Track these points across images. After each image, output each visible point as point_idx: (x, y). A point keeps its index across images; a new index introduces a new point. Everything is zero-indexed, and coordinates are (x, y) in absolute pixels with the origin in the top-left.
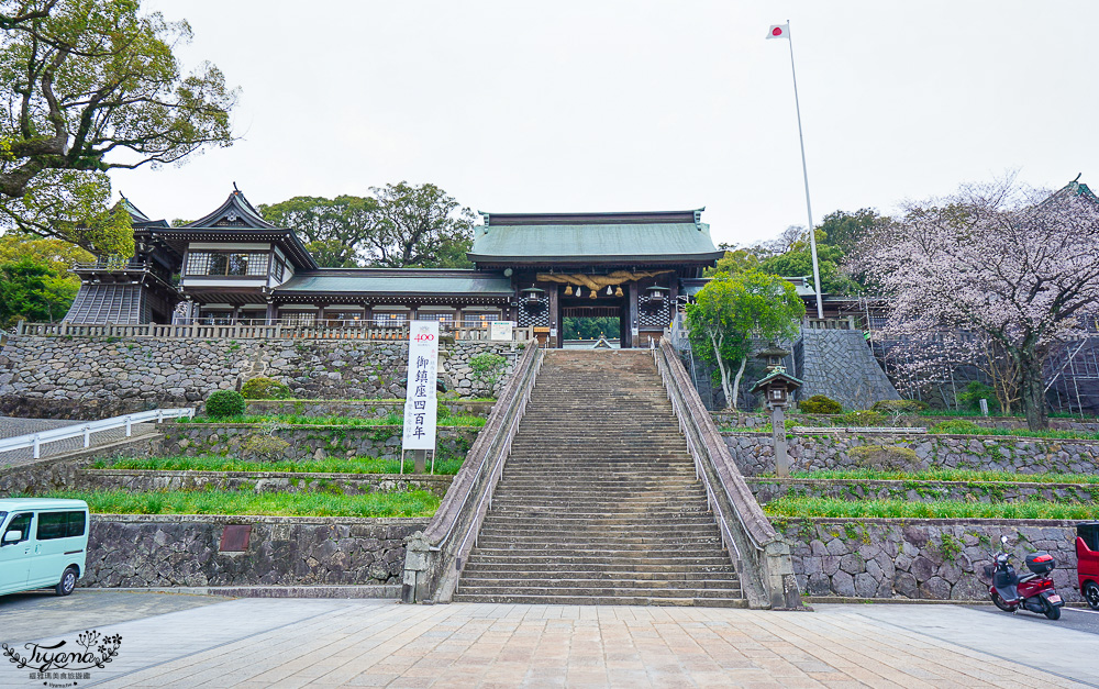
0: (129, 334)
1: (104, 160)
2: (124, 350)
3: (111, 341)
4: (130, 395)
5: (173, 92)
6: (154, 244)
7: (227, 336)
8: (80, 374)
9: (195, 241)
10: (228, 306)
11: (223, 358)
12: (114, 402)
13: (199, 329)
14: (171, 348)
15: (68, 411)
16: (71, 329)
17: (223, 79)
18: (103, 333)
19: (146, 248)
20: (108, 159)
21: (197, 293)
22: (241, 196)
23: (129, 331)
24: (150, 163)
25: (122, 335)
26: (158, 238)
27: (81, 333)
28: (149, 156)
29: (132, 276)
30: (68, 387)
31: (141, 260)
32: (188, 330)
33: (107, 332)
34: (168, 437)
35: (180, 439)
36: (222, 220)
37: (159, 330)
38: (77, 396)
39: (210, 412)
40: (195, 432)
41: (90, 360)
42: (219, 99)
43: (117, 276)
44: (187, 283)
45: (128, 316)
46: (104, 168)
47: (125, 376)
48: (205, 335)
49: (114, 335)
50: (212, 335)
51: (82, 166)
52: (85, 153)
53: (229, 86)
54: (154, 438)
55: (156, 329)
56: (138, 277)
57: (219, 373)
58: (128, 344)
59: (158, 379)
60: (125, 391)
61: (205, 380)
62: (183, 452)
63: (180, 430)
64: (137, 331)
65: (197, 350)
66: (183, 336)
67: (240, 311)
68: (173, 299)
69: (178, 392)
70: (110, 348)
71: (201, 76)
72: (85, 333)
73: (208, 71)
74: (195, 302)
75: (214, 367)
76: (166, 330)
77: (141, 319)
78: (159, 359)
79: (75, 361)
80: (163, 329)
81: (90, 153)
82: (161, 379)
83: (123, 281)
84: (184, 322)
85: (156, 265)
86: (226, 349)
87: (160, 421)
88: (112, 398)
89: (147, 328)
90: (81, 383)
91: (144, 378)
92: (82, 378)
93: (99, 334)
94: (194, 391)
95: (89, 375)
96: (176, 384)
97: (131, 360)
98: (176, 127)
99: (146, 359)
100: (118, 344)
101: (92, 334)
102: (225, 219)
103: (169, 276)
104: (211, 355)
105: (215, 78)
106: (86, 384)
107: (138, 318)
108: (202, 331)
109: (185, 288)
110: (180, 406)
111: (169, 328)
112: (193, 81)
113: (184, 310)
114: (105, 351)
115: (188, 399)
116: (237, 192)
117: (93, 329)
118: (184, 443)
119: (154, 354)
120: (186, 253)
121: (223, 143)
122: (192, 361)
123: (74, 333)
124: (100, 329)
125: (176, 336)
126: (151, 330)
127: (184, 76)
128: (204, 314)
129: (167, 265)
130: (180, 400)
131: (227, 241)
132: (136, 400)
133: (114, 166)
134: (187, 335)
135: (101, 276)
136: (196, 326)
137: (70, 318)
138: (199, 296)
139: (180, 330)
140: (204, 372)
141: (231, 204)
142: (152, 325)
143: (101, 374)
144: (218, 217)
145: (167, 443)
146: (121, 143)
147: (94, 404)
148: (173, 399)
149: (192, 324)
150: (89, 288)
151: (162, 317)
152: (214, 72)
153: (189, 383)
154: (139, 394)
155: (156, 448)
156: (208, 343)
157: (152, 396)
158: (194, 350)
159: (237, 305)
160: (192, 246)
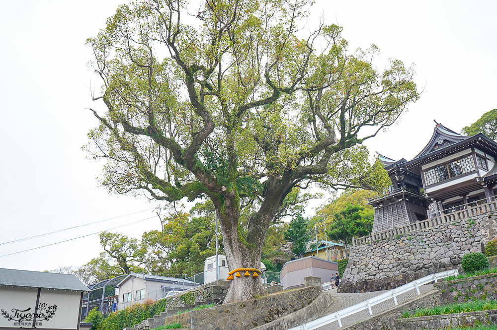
0: (407, 231)
1: (358, 138)
2: (407, 242)
3: (399, 238)
4: (418, 268)
5: (380, 85)
6: (403, 174)
7: (464, 217)
8: (389, 261)
9: (424, 164)
10: (458, 198)
11: (466, 232)
12: (411, 274)
13: (445, 217)
14: (433, 234)
15: (389, 284)
16: (377, 236)
17: (402, 63)
18: (393, 234)
19: (400, 178)
20: (360, 136)
21: (436, 195)
22: (441, 126)
23: (406, 229)
24: (382, 129)
25: (403, 233)
26: (404, 170)
27: (382, 237)
28: (380, 125)
29: (398, 197)
30: (385, 270)
31: (399, 186)
32: (438, 220)
33: (395, 233)
34: (444, 291)
35: (451, 291)
36: (435, 146)
37: (422, 224)
38: (391, 275)
39: (466, 270)
40: (460, 285)
41: (391, 252)
42: (404, 76)
43: (390, 199)
44: (429, 191)
45: (402, 220)
46: (360, 142)
47: (412, 257)
48: (450, 220)
49: (399, 234)
50: (455, 219)
51: (349, 145)
52: (348, 138)
53: (407, 66)
54: (435, 294)
55: (420, 224)
56: (400, 196)
57: (467, 242)
58: (408, 238)
59: (431, 255)
60: (415, 266)
61: (460, 249)
62: (456, 300)
63: (449, 285)
64: (410, 228)
65: (448, 231)
66: (437, 224)
67: (467, 198)
68: (425, 204)
69: (446, 260)
70: (399, 242)
71: (389, 69)
72: (384, 237)
73: (392, 63)
74: (437, 201)
75: (463, 239)
76: (426, 223)
77: (411, 221)
78: (428, 242)
79: (384, 254)
80: (424, 223)
81: (350, 136)
82: (433, 255)
83: (394, 201)
84: (435, 215)
85: (408, 186)
86: (466, 226)
87: (436, 282)
88: (409, 272)
89: (415, 225)
90: (391, 266)
91: (424, 256)
92: (390, 264)
93: (391, 235)
94: (455, 258)
95: (393, 261)
96: (443, 255)
97: (413, 247)
98: (387, 102)
99: (421, 244)
100: (403, 239)
101: (388, 236)
102: (437, 144)
103: (418, 191)
104: (459, 232)
105: (398, 66)
106: (394, 267)
107: (408, 220)
108: (448, 218)
109: (429, 194)
110: (450, 270)
111: (428, 222)
112: (387, 74)
113: (433, 207)
114: (397, 245)
115: (454, 264)
116: (438, 125)
117: (387, 234)
118: (455, 294)
119: (424, 240)
120: (421, 173)
121: (414, 99)
122: (448, 239)
123: (379, 238)
124: (391, 233)
125: (433, 225)
126: (418, 226)
127: (381, 72)
128: (446, 207)
129: (414, 184)
130: (448, 266)
131: (443, 157)
132: (423, 270)
133: (365, 139)
134: (439, 223)
135: (382, 202)
136: (443, 215)
137: (374, 230)
138: (439, 196)
139: (434, 221)
140: (458, 244)
141: (437, 134)
142: (417, 222)
143: (399, 259)
144: (433, 144)
145: (444, 295)
146: (362, 125)
147: (400, 278)
148: (444, 266)
149: (440, 215)
150: (378, 210)
151: (422, 217)
152: (397, 62)
153: (450, 253)
154: (424, 266)
155: (438, 300)
156: (454, 224)
157: (431, 266)
158: (447, 231)
159: (464, 195)
160: (424, 167)
